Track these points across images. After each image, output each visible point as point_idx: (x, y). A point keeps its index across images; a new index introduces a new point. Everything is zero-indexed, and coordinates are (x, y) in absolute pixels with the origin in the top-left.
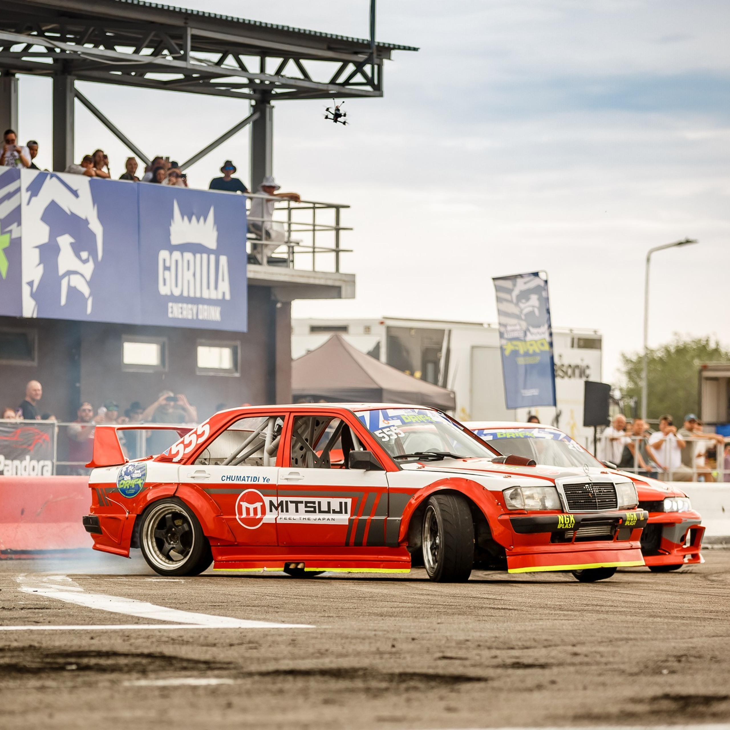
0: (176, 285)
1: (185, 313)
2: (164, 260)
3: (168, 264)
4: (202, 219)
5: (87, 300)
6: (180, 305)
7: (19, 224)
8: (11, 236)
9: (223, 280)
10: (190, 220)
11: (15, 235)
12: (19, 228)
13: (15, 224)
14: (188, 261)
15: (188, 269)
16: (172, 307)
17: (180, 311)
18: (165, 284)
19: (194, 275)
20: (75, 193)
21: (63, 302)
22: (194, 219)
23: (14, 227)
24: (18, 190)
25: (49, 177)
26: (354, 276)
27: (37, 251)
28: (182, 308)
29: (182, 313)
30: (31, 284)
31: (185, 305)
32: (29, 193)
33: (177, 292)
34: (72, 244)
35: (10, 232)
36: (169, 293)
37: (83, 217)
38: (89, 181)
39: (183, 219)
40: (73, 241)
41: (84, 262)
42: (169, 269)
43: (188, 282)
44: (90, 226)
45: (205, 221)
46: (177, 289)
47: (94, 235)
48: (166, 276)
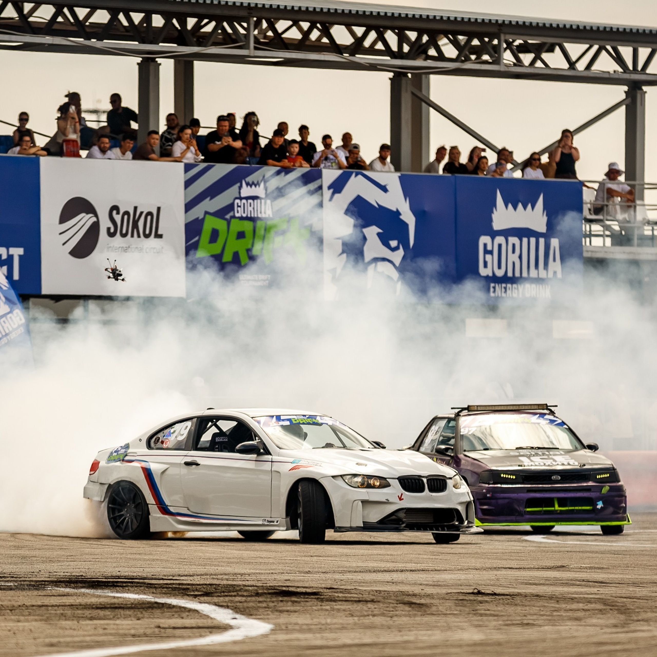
0: (499, 267)
1: (509, 292)
2: (485, 245)
3: (489, 248)
4: (529, 206)
5: (396, 283)
6: (504, 285)
7: (321, 217)
8: (311, 229)
9: (554, 260)
10: (515, 208)
11: (314, 229)
12: (321, 221)
13: (316, 219)
14: (514, 245)
15: (514, 252)
16: (494, 288)
17: (503, 290)
18: (485, 266)
19: (520, 257)
20: (384, 189)
22: (520, 206)
23: (314, 221)
24: (320, 188)
25: (354, 175)
27: (340, 241)
28: (505, 288)
29: (505, 292)
31: (509, 285)
32: (331, 191)
33: (500, 273)
34: (379, 234)
35: (311, 226)
36: (491, 274)
37: (395, 210)
38: (399, 177)
39: (506, 206)
40: (380, 231)
41: (394, 250)
42: (491, 252)
43: (514, 263)
44: (401, 217)
45: (533, 208)
46: (500, 271)
47: (406, 225)
48: (487, 259)
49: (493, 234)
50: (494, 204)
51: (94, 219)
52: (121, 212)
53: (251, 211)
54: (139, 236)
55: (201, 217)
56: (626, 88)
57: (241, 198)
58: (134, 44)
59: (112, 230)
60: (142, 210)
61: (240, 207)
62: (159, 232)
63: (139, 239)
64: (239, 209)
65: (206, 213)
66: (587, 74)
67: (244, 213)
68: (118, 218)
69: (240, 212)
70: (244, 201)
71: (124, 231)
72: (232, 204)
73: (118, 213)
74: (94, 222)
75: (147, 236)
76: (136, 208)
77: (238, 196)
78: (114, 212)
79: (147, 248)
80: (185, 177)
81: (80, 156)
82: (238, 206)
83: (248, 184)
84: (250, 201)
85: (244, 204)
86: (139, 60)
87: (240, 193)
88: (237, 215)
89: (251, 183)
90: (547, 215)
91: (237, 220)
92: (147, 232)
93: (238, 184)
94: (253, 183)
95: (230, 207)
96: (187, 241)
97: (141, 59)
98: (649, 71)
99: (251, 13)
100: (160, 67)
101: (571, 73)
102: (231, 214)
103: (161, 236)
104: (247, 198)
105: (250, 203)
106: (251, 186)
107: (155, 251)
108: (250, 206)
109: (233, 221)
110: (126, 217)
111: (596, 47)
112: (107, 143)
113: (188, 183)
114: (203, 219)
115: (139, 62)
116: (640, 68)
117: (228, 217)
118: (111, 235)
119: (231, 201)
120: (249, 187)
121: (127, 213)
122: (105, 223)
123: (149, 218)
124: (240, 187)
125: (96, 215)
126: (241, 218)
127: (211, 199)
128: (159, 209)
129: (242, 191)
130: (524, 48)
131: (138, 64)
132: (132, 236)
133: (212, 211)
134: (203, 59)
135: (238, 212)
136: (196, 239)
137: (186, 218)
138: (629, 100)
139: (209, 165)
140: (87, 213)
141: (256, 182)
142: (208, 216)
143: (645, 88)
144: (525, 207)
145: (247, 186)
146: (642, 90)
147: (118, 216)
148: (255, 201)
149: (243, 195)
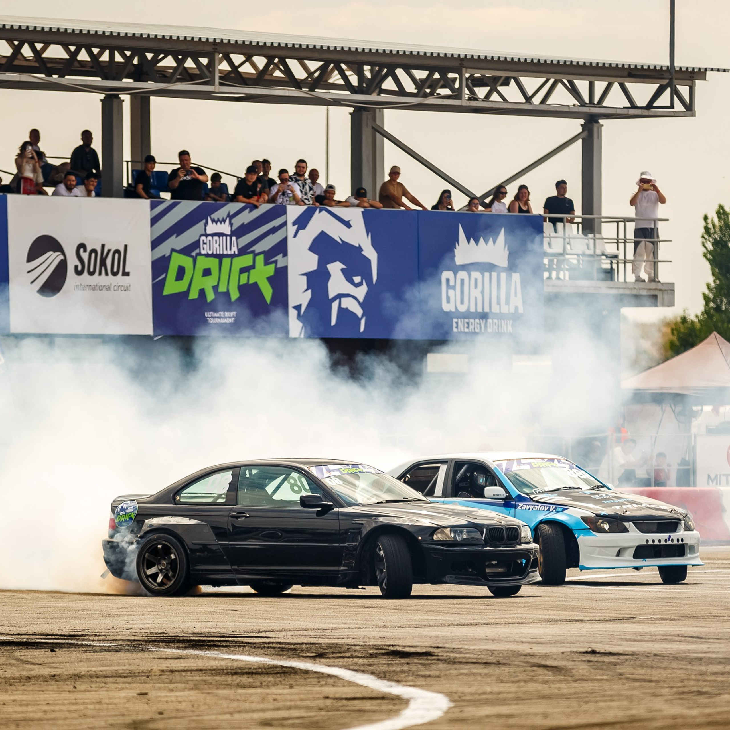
0: (462, 302)
1: (471, 327)
2: (448, 280)
3: (452, 283)
4: (491, 240)
5: (360, 320)
6: (466, 320)
7: (285, 254)
8: (276, 266)
9: (516, 295)
10: (477, 242)
11: (279, 265)
12: (285, 258)
13: (281, 255)
14: (476, 280)
15: (476, 287)
16: (457, 323)
17: (466, 325)
18: (448, 302)
19: (482, 292)
20: (348, 224)
21: (333, 322)
22: (482, 240)
23: (279, 258)
24: (285, 224)
25: (318, 210)
26: (673, 284)
27: (305, 278)
28: (468, 323)
29: (468, 328)
30: (298, 308)
31: (472, 320)
32: (296, 226)
33: (463, 308)
34: (342, 270)
35: (276, 262)
36: (453, 310)
37: (357, 245)
38: (363, 212)
39: (469, 242)
40: (344, 267)
41: (357, 285)
42: (454, 288)
43: (476, 298)
44: (363, 253)
45: (494, 242)
46: (462, 306)
47: (369, 261)
48: (449, 295)
49: (456, 269)
50: (456, 239)
51: (62, 257)
52: (89, 249)
53: (216, 248)
54: (107, 274)
55: (168, 254)
56: (582, 121)
57: (207, 235)
58: (97, 80)
59: (80, 268)
60: (110, 248)
61: (206, 244)
62: (127, 270)
63: (107, 277)
64: (205, 246)
65: (173, 250)
66: (543, 107)
67: (210, 250)
68: (85, 256)
69: (205, 249)
70: (210, 238)
71: (92, 269)
72: (198, 241)
73: (85, 251)
74: (62, 260)
75: (115, 274)
76: (103, 246)
77: (204, 233)
78: (82, 250)
79: (115, 286)
80: (151, 215)
81: (45, 193)
82: (204, 243)
83: (213, 221)
84: (216, 238)
85: (210, 241)
86: (102, 96)
87: (205, 230)
88: (203, 252)
89: (216, 219)
90: (508, 250)
91: (203, 257)
92: (115, 270)
93: (204, 221)
94: (218, 220)
95: (196, 245)
96: (153, 279)
97: (104, 95)
98: (605, 104)
99: (216, 49)
100: (123, 103)
101: (527, 107)
102: (197, 251)
103: (128, 274)
104: (213, 235)
105: (216, 240)
106: (216, 223)
107: (123, 288)
108: (216, 243)
109: (199, 258)
110: (93, 255)
111: (552, 81)
112: (73, 181)
113: (154, 221)
114: (170, 257)
115: (102, 98)
116: (596, 101)
117: (194, 254)
118: (79, 273)
119: (198, 238)
120: (214, 223)
121: (94, 251)
122: (72, 262)
123: (117, 255)
124: (206, 224)
125: (63, 253)
126: (207, 255)
127: (177, 236)
128: (126, 246)
129: (208, 228)
130: (481, 82)
131: (101, 100)
132: (100, 274)
133: (178, 248)
134: (165, 95)
135: (204, 249)
136: (163, 276)
137: (152, 256)
138: (586, 133)
139: (174, 202)
140: (55, 252)
141: (221, 219)
142: (174, 254)
143: (601, 122)
144: (486, 242)
145: (213, 223)
146: (599, 123)
147: (85, 254)
148: (221, 238)
149: (208, 232)
